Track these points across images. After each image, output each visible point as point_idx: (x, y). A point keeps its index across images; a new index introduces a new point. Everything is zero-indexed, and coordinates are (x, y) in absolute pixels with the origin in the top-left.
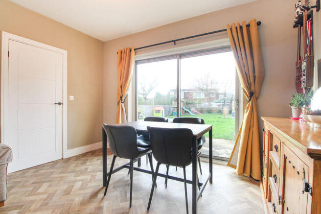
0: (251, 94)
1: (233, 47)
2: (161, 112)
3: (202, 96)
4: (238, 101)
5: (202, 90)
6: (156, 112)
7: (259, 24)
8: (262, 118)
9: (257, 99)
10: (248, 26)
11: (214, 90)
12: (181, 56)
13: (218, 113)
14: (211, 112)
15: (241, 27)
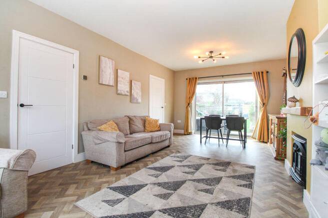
0: (264, 104)
1: (254, 80)
4: (256, 107)
7: (267, 72)
8: (269, 115)
9: (266, 106)
10: (262, 73)
12: (224, 82)
15: (259, 73)
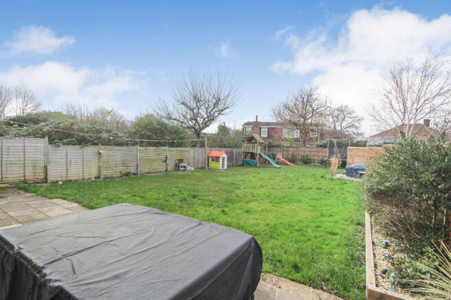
2: (221, 160)
3: (296, 134)
5: (296, 124)
6: (213, 160)
11: (317, 125)
13: (321, 163)
14: (310, 163)
